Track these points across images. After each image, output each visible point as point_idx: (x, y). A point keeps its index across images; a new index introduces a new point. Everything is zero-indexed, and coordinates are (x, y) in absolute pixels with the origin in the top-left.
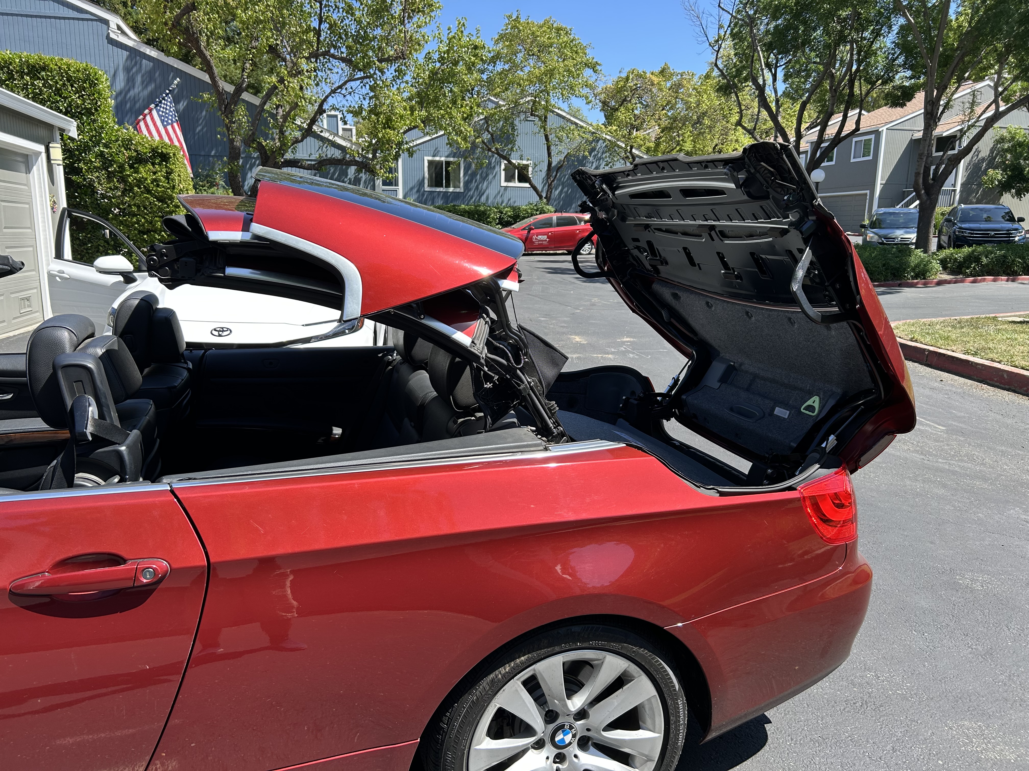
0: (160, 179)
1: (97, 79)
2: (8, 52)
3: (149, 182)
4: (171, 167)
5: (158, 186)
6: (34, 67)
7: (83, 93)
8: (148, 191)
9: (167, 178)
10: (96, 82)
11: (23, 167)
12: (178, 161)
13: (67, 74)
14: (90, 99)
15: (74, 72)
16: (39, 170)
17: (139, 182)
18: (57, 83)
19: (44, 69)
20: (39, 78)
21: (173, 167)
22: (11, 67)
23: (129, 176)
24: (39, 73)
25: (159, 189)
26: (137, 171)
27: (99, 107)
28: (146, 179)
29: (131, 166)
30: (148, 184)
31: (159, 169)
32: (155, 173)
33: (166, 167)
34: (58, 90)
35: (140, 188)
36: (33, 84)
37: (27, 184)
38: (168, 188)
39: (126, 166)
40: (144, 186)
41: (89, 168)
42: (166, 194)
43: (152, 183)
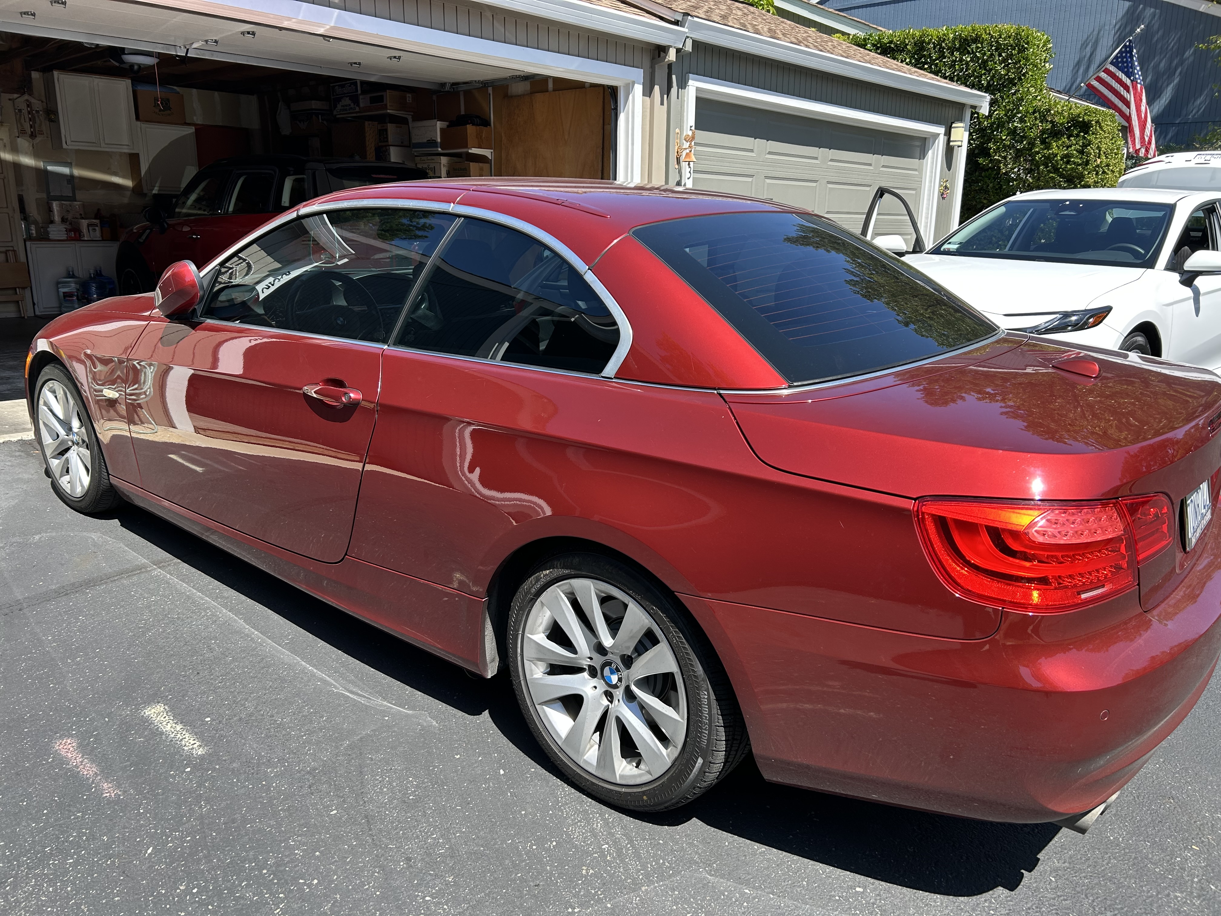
0: (1073, 154)
1: (1027, 43)
2: (944, 28)
3: (1059, 158)
4: (1089, 138)
5: (1068, 162)
6: (965, 40)
7: (1010, 61)
8: (1056, 170)
9: (1081, 152)
10: (1026, 46)
11: (917, 151)
12: (1102, 130)
13: (997, 42)
14: (1015, 68)
15: (1005, 39)
16: (933, 153)
17: (1048, 159)
18: (985, 54)
19: (976, 40)
20: (968, 53)
21: (1091, 137)
22: (943, 45)
23: (1038, 153)
24: (969, 46)
25: (1069, 167)
26: (1048, 147)
27: (1024, 75)
28: (1056, 155)
29: (1043, 142)
30: (1056, 161)
31: (1074, 142)
32: (1068, 147)
33: (1084, 138)
34: (985, 62)
35: (1047, 167)
36: (961, 60)
37: (920, 170)
38: (1079, 165)
39: (1038, 142)
40: (1052, 164)
41: (998, 148)
42: (1075, 172)
43: (1061, 160)
